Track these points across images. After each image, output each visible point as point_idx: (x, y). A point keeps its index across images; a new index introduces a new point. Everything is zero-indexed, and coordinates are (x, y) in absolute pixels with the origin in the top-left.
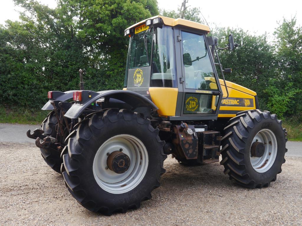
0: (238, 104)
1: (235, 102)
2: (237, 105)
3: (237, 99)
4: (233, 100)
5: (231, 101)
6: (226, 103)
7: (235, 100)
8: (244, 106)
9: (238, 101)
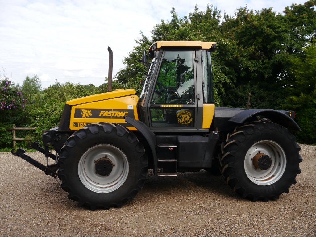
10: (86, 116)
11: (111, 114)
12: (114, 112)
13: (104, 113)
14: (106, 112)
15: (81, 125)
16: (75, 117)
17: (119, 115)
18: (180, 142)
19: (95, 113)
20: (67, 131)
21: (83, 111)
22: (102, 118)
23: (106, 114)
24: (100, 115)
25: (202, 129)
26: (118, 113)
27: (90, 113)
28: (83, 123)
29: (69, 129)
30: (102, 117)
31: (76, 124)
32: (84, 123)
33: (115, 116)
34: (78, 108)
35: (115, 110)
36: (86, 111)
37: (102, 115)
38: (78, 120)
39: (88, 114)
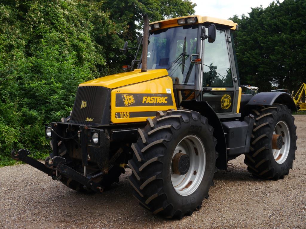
10: (129, 104)
11: (153, 100)
12: (155, 98)
13: (147, 99)
14: (149, 97)
15: (124, 115)
16: (117, 105)
17: (160, 101)
18: (230, 128)
19: (138, 99)
20: (109, 125)
21: (125, 96)
22: (146, 106)
23: (149, 100)
24: (143, 102)
25: (236, 114)
26: (159, 99)
27: (133, 100)
28: (126, 114)
29: (111, 122)
30: (145, 104)
31: (118, 115)
32: (127, 112)
33: (157, 102)
34: (119, 92)
35: (156, 95)
36: (128, 97)
37: (145, 102)
38: (120, 109)
39: (130, 100)
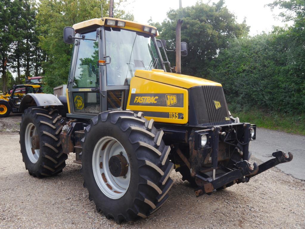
0: (156, 102)
1: (152, 100)
2: (155, 104)
3: (155, 95)
4: (150, 97)
5: (146, 99)
6: (140, 102)
7: (153, 97)
8: (166, 105)
9: (157, 97)
